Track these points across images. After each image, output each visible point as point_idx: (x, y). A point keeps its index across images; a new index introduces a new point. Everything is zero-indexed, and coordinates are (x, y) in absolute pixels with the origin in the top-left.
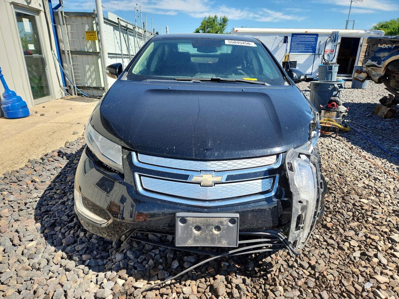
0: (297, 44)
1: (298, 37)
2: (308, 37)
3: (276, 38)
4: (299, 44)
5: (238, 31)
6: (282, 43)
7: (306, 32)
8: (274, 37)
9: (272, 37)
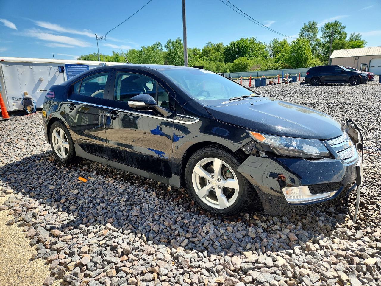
0: (73, 74)
1: (72, 67)
2: (80, 68)
3: (51, 68)
4: (75, 74)
5: (4, 61)
6: (58, 73)
7: (78, 63)
8: (49, 66)
9: (45, 67)
